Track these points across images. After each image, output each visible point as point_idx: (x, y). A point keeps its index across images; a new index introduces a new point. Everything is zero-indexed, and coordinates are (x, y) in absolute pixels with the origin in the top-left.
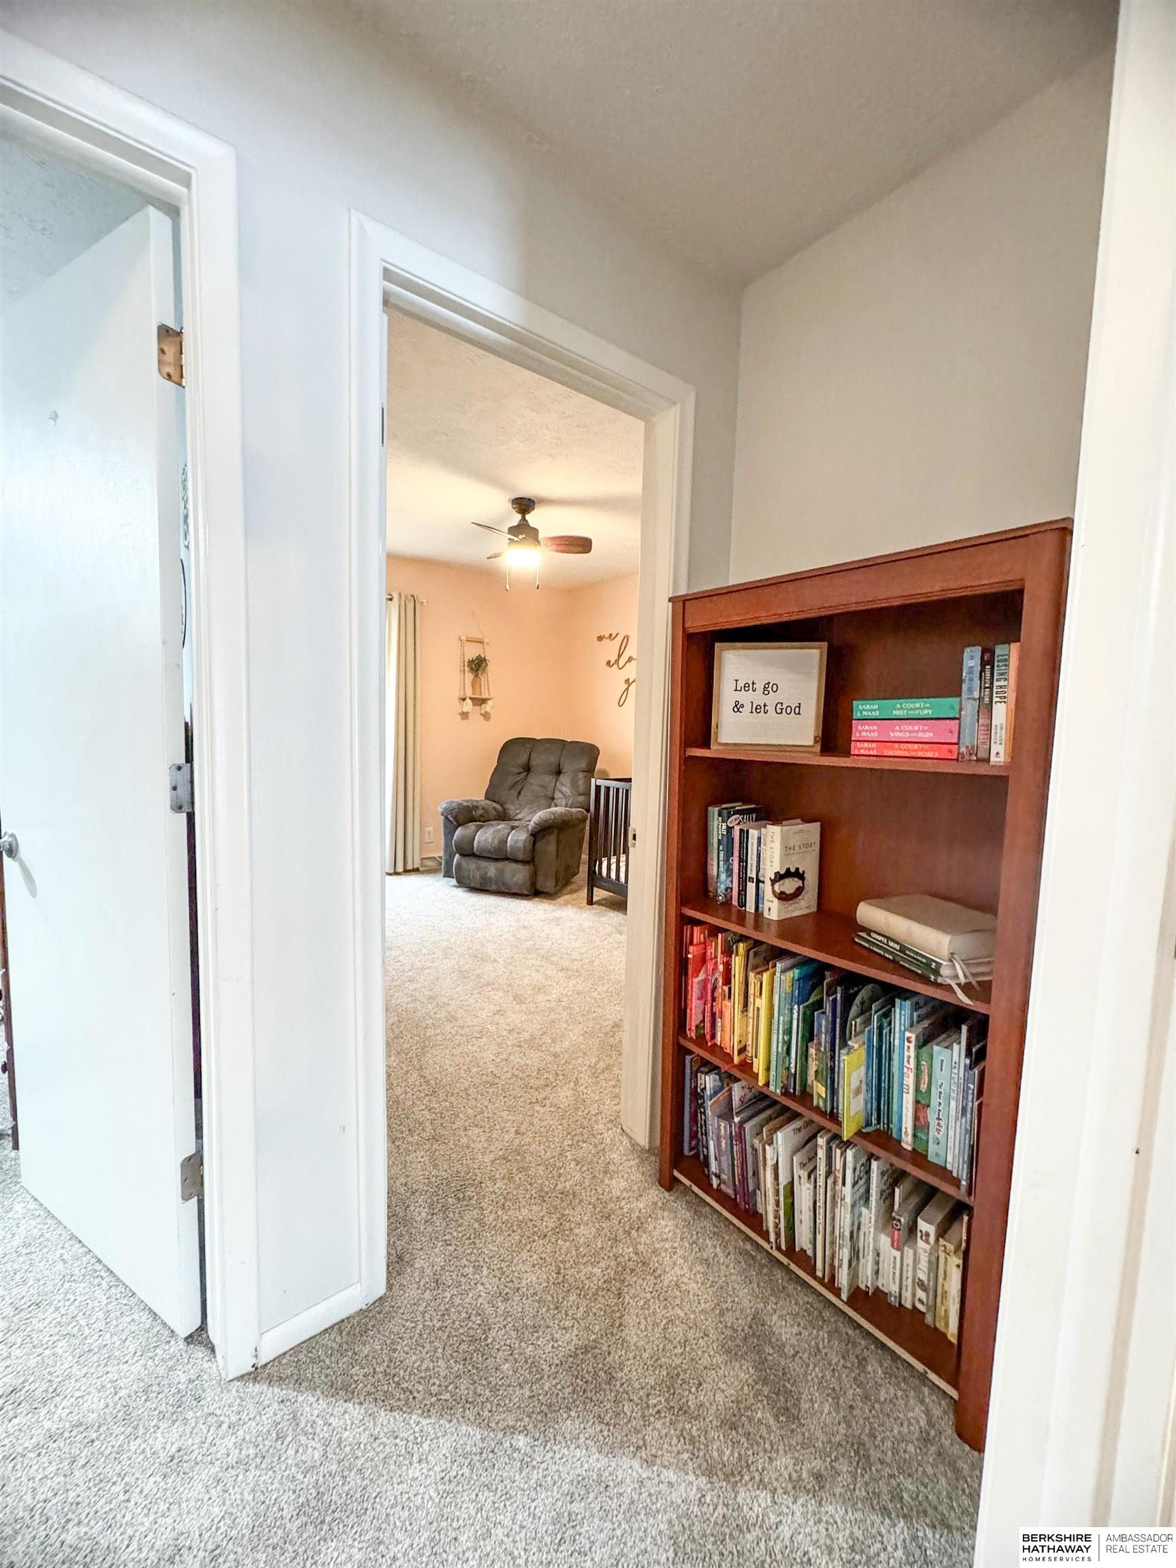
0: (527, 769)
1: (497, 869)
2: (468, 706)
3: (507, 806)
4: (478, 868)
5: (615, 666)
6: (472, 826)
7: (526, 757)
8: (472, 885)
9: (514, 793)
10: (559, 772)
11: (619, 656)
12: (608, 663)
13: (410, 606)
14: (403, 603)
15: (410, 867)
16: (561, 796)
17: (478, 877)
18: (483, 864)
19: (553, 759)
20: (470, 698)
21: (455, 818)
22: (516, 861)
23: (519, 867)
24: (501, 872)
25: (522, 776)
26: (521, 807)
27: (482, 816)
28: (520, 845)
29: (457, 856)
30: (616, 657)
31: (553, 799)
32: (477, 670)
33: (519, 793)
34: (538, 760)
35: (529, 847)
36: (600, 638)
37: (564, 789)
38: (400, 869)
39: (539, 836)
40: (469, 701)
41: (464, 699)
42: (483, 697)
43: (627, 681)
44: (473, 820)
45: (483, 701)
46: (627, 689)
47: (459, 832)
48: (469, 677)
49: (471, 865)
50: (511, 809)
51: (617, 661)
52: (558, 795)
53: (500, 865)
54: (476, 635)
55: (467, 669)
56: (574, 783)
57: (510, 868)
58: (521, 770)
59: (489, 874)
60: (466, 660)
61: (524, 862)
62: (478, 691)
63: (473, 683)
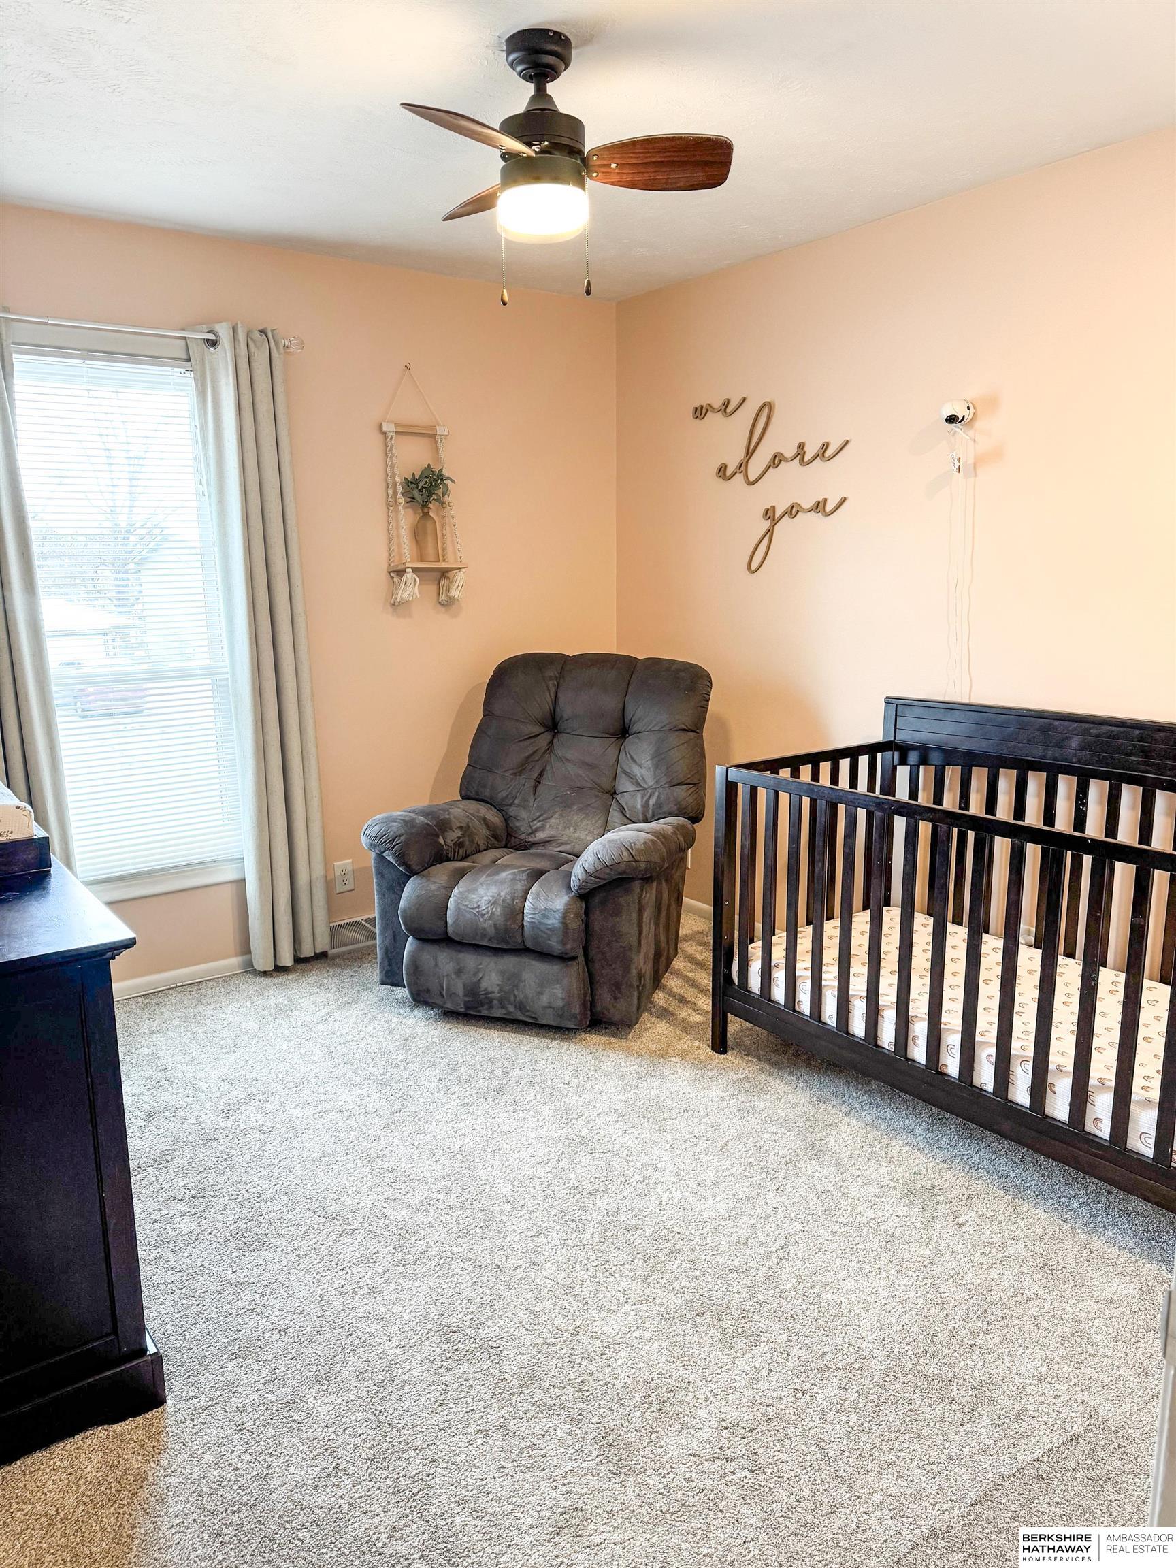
0: (553, 725)
1: (502, 973)
2: (410, 588)
3: (512, 811)
4: (459, 972)
5: (739, 478)
6: (441, 873)
7: (548, 699)
8: (449, 1006)
9: (526, 780)
10: (623, 732)
11: (749, 453)
12: (722, 471)
13: (261, 358)
14: (243, 351)
15: (307, 951)
16: (631, 788)
17: (460, 991)
18: (470, 960)
19: (610, 703)
20: (415, 570)
21: (402, 857)
22: (544, 955)
23: (554, 969)
24: (513, 979)
25: (543, 741)
26: (544, 816)
27: (460, 845)
28: (554, 921)
29: (410, 944)
30: (740, 455)
31: (613, 793)
32: (424, 505)
33: (538, 782)
34: (573, 704)
35: (576, 925)
36: (700, 412)
37: (636, 770)
38: (287, 959)
39: (597, 899)
40: (409, 575)
41: (400, 573)
42: (444, 565)
43: (769, 514)
44: (440, 857)
45: (444, 574)
46: (770, 532)
47: (411, 889)
48: (406, 517)
49: (444, 961)
50: (523, 818)
51: (742, 467)
52: (624, 785)
53: (510, 962)
54: (415, 415)
55: (401, 499)
56: (659, 758)
57: (532, 972)
58: (537, 729)
59: (484, 985)
60: (398, 480)
61: (564, 958)
62: (430, 550)
63: (418, 535)
